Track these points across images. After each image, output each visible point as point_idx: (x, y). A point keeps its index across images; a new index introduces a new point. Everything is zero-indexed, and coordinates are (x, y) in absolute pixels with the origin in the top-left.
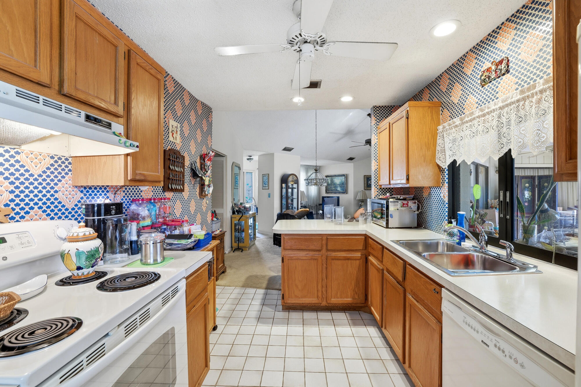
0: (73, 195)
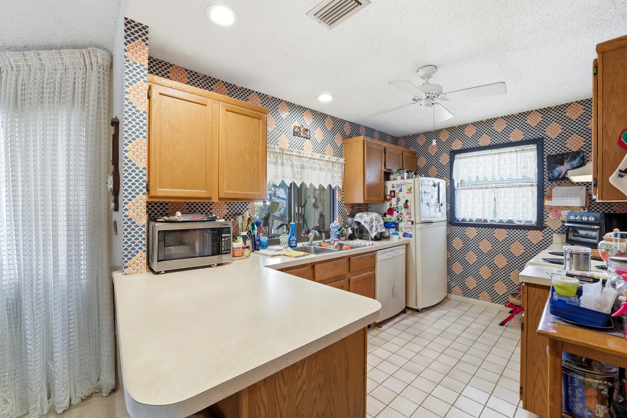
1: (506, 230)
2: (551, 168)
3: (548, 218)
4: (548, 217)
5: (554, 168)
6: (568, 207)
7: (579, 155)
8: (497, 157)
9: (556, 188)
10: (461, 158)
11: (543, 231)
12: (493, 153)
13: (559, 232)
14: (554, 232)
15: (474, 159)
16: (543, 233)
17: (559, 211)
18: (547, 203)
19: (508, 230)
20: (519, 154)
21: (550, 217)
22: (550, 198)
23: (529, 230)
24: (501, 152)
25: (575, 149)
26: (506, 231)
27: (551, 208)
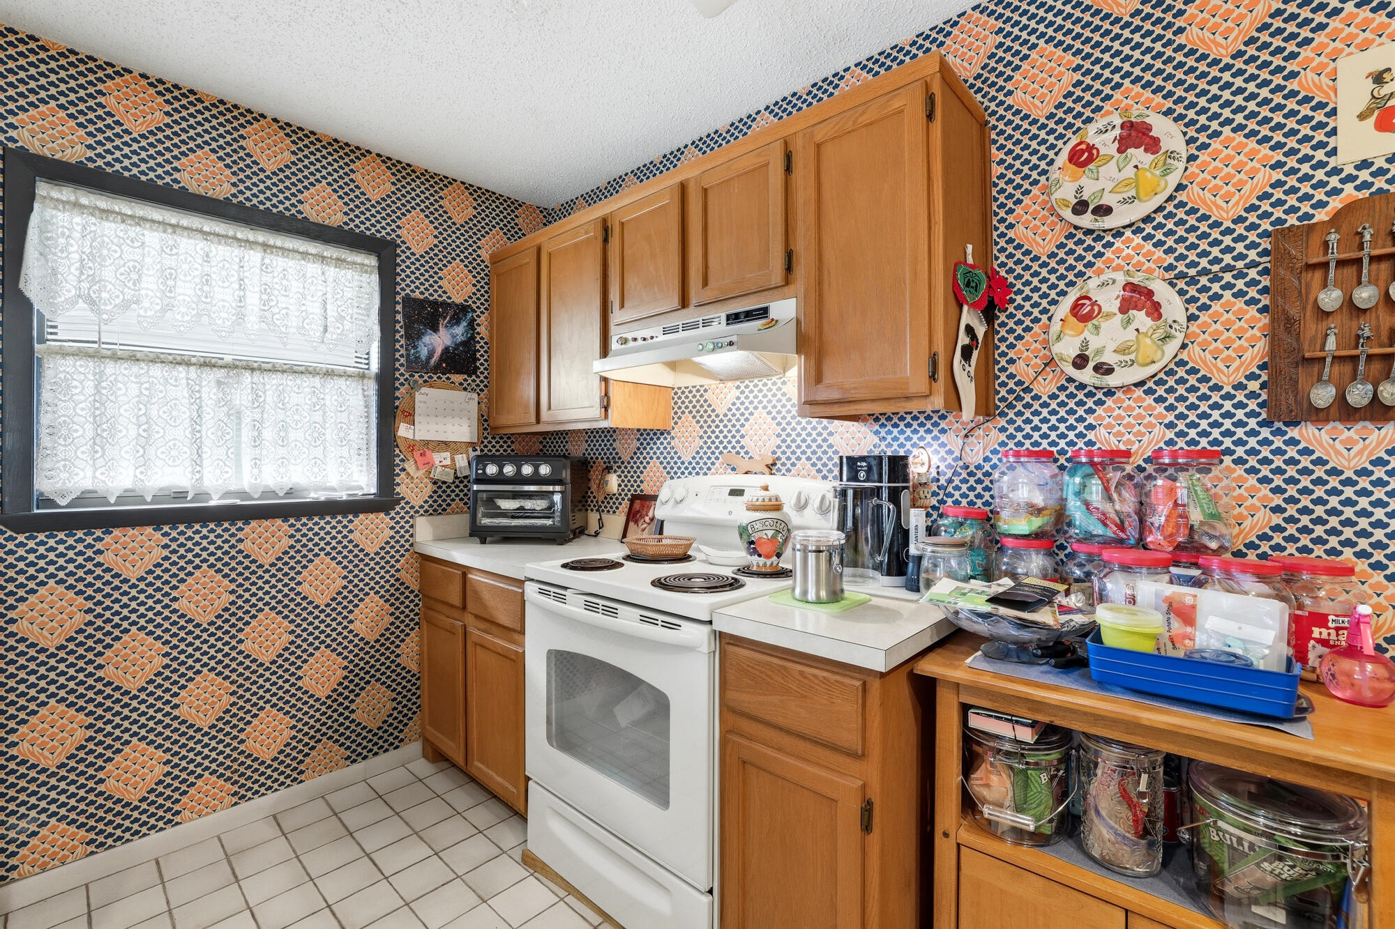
0: (860, 439)
1: (285, 520)
2: (413, 337)
3: (403, 475)
4: (403, 470)
5: (420, 335)
6: (445, 443)
7: (465, 315)
8: (255, 256)
9: (424, 390)
10: (76, 205)
11: (393, 513)
12: (239, 235)
13: (426, 511)
14: (417, 512)
15: (153, 238)
16: (392, 518)
17: (428, 453)
18: (404, 431)
19: (292, 521)
20: (332, 271)
21: (409, 470)
22: (410, 417)
23: (356, 516)
24: (271, 242)
25: (458, 299)
26: (285, 526)
27: (412, 446)
